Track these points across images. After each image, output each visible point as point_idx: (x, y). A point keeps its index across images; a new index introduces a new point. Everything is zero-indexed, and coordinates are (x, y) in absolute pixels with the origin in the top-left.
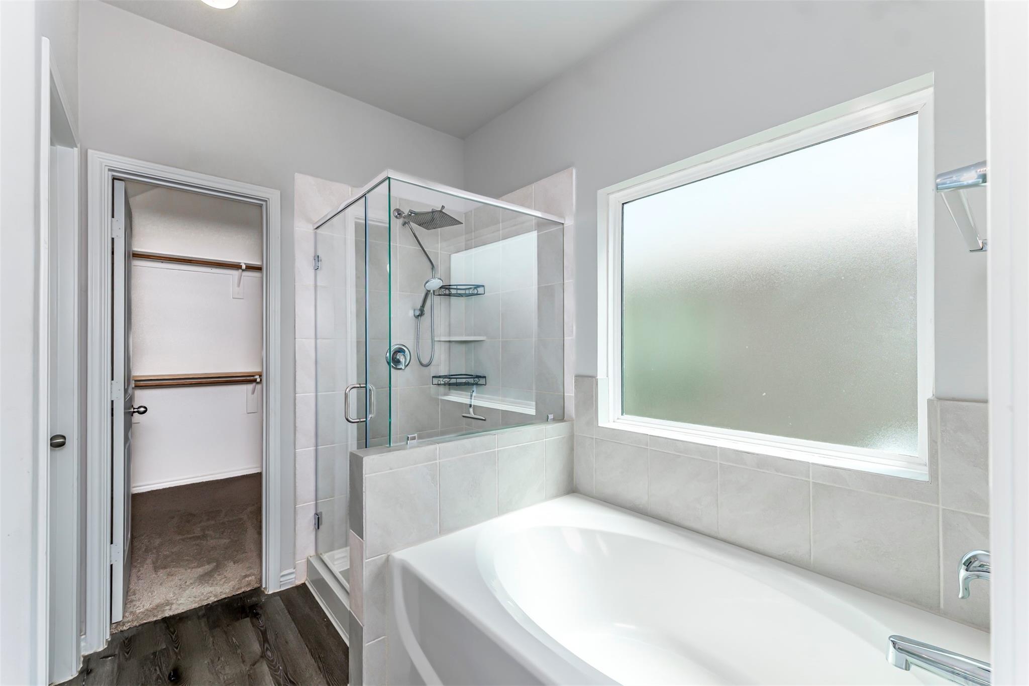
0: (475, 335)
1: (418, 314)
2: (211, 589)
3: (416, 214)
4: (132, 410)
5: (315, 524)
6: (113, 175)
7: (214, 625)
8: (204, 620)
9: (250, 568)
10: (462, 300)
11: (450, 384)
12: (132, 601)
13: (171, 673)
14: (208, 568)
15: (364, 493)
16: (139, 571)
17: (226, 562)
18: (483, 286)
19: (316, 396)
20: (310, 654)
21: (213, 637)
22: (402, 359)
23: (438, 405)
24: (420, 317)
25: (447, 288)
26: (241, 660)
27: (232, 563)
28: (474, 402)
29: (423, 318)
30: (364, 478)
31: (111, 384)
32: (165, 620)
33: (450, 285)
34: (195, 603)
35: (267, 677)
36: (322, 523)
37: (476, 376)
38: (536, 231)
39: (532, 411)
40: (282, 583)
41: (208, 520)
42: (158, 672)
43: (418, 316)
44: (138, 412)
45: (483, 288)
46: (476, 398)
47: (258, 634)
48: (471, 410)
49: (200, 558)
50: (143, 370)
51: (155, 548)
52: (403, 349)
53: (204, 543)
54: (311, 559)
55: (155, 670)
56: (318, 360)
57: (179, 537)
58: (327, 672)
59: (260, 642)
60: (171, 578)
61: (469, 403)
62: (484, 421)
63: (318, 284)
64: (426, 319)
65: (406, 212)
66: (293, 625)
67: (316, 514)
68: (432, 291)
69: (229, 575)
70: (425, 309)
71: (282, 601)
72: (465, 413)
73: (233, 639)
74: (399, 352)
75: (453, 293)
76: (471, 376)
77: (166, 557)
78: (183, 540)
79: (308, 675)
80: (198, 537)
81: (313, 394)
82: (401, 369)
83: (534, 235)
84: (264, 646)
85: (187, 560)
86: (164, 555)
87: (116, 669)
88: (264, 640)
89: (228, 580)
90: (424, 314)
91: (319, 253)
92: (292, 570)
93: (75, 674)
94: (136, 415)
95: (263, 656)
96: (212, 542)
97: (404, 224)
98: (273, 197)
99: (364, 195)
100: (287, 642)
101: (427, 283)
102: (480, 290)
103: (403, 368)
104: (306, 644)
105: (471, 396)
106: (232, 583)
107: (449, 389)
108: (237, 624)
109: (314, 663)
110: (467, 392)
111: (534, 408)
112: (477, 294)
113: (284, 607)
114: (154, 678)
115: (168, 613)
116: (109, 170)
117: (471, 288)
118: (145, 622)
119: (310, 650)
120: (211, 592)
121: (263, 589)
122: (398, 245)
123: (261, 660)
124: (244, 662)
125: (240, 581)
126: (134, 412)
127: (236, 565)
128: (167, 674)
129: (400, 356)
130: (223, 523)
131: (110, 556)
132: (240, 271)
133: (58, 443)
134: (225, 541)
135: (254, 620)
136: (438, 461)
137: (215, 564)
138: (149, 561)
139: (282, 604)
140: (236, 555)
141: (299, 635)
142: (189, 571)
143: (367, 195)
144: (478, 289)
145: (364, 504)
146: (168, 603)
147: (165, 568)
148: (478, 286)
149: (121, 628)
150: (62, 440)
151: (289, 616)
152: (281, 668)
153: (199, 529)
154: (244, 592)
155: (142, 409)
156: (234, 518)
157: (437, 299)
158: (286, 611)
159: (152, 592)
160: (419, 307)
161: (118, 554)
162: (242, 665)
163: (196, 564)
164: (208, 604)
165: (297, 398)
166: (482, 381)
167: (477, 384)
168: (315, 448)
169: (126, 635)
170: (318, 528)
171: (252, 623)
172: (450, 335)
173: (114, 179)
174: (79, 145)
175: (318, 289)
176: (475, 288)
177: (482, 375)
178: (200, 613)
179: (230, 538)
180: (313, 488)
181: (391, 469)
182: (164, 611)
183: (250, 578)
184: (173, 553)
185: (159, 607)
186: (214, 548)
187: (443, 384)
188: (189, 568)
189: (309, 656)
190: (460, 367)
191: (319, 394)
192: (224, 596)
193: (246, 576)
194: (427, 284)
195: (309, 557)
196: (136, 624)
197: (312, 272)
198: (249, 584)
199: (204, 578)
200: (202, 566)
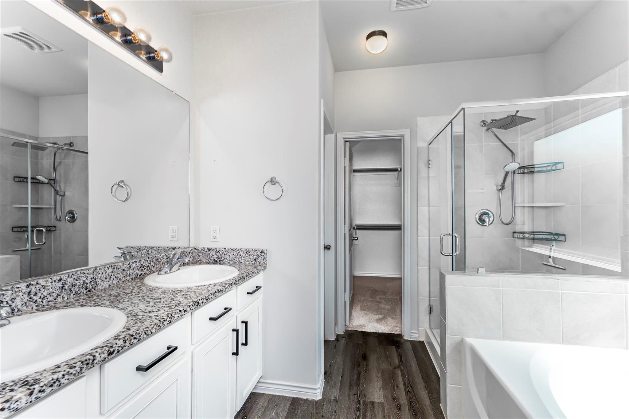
0: (554, 202)
1: (500, 189)
2: (381, 326)
3: (496, 121)
4: (353, 238)
5: (429, 310)
6: (345, 141)
7: (380, 343)
8: (376, 339)
9: (398, 323)
10: (543, 175)
11: (534, 239)
12: (352, 320)
13: (362, 355)
14: (380, 316)
15: (446, 296)
16: (356, 308)
17: (388, 317)
18: (562, 163)
19: (429, 239)
20: (422, 378)
21: (379, 348)
22: (487, 220)
23: (519, 253)
24: (501, 191)
25: (527, 168)
26: (389, 363)
27: (390, 318)
28: (553, 254)
29: (503, 191)
30: (446, 287)
31: (345, 227)
32: (362, 332)
33: (533, 165)
34: (374, 330)
35: (400, 377)
36: (433, 312)
37: (556, 233)
38: (621, 108)
39: (618, 269)
40: (411, 336)
41: (382, 295)
42: (359, 352)
43: (500, 190)
44: (355, 239)
45: (562, 164)
46: (555, 251)
47: (398, 355)
48: (551, 260)
49: (378, 311)
50: (359, 221)
51: (362, 301)
52: (488, 213)
53: (380, 305)
54: (427, 329)
55: (358, 351)
56: (430, 218)
57: (371, 299)
58: (430, 391)
59: (398, 360)
60: (366, 316)
61: (549, 255)
62: (564, 270)
63: (430, 175)
64: (507, 193)
65: (489, 121)
66: (415, 359)
67: (430, 305)
68: (510, 172)
69: (389, 323)
70: (506, 184)
71: (411, 345)
72: (546, 262)
73: (387, 353)
74: (485, 214)
75: (536, 170)
76: (551, 234)
77: (365, 306)
78: (372, 301)
79: (419, 387)
80: (378, 302)
81: (427, 238)
82: (486, 226)
83: (619, 111)
84: (400, 362)
85: (373, 310)
86: (364, 305)
87: (346, 344)
88: (401, 360)
89: (387, 325)
90: (505, 188)
91: (431, 158)
92: (416, 332)
93: (334, 339)
94: (354, 240)
95: (399, 367)
96: (383, 306)
97: (488, 129)
98: (406, 133)
99: (451, 122)
100: (411, 366)
101: (505, 166)
102: (560, 166)
103: (487, 225)
104: (420, 371)
105: (551, 249)
106: (390, 328)
107: (533, 243)
108: (390, 347)
109: (423, 383)
110: (548, 246)
111: (620, 265)
112: (556, 170)
113: (412, 349)
114: (357, 354)
115: (364, 330)
116: (344, 139)
117: (550, 165)
118: (356, 330)
119: (422, 376)
120: (380, 328)
121: (402, 336)
122: (484, 144)
123: (398, 368)
124: (391, 365)
125: (393, 328)
126: (353, 239)
127: (392, 320)
128: (361, 354)
129: (485, 217)
130: (389, 298)
131: (345, 298)
132: (398, 172)
133: (327, 248)
134: (388, 307)
135: (397, 349)
136: (501, 288)
137: (383, 316)
138: (359, 306)
139: (411, 347)
140: (393, 315)
141: (417, 365)
142: (373, 315)
143: (452, 121)
144: (557, 165)
145: (446, 302)
146: (364, 326)
147: (364, 310)
148: (558, 163)
149: (348, 329)
150: (329, 247)
151: (413, 354)
152: (406, 376)
153: (378, 298)
154: (394, 334)
155: (356, 238)
156: (394, 297)
157: (518, 177)
158: (412, 351)
159: (359, 319)
160: (500, 184)
161: (347, 297)
162: (390, 366)
163: (376, 313)
164: (379, 333)
165: (419, 239)
166: (562, 238)
167: (556, 240)
168: (428, 268)
169: (350, 332)
170: (431, 313)
171: (397, 351)
172: (533, 202)
173: (345, 142)
174: (334, 133)
175: (430, 178)
176: (554, 165)
177: (561, 234)
178: (376, 335)
179: (390, 306)
180: (427, 290)
181: (464, 286)
182: (362, 328)
183: (397, 328)
184: (368, 305)
185: (361, 326)
186: (384, 309)
187: (521, 238)
188: (373, 314)
189: (421, 377)
190: (541, 226)
191: (431, 238)
192: (385, 332)
193: (395, 327)
194: (505, 168)
195: (426, 328)
196: (353, 329)
197: (426, 169)
198: (396, 331)
199: (379, 320)
200: (378, 315)
